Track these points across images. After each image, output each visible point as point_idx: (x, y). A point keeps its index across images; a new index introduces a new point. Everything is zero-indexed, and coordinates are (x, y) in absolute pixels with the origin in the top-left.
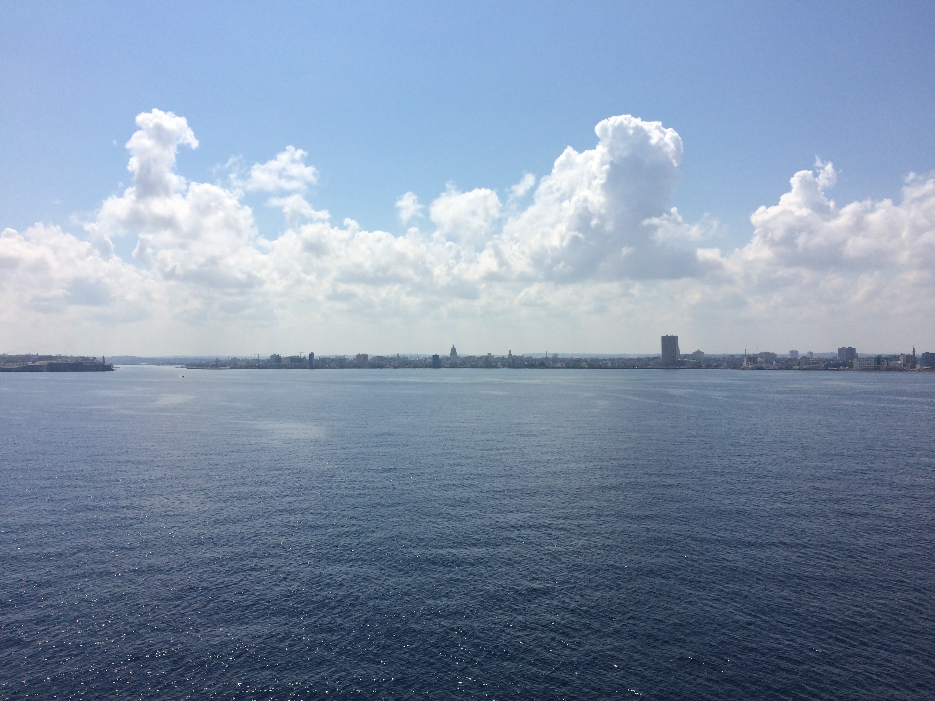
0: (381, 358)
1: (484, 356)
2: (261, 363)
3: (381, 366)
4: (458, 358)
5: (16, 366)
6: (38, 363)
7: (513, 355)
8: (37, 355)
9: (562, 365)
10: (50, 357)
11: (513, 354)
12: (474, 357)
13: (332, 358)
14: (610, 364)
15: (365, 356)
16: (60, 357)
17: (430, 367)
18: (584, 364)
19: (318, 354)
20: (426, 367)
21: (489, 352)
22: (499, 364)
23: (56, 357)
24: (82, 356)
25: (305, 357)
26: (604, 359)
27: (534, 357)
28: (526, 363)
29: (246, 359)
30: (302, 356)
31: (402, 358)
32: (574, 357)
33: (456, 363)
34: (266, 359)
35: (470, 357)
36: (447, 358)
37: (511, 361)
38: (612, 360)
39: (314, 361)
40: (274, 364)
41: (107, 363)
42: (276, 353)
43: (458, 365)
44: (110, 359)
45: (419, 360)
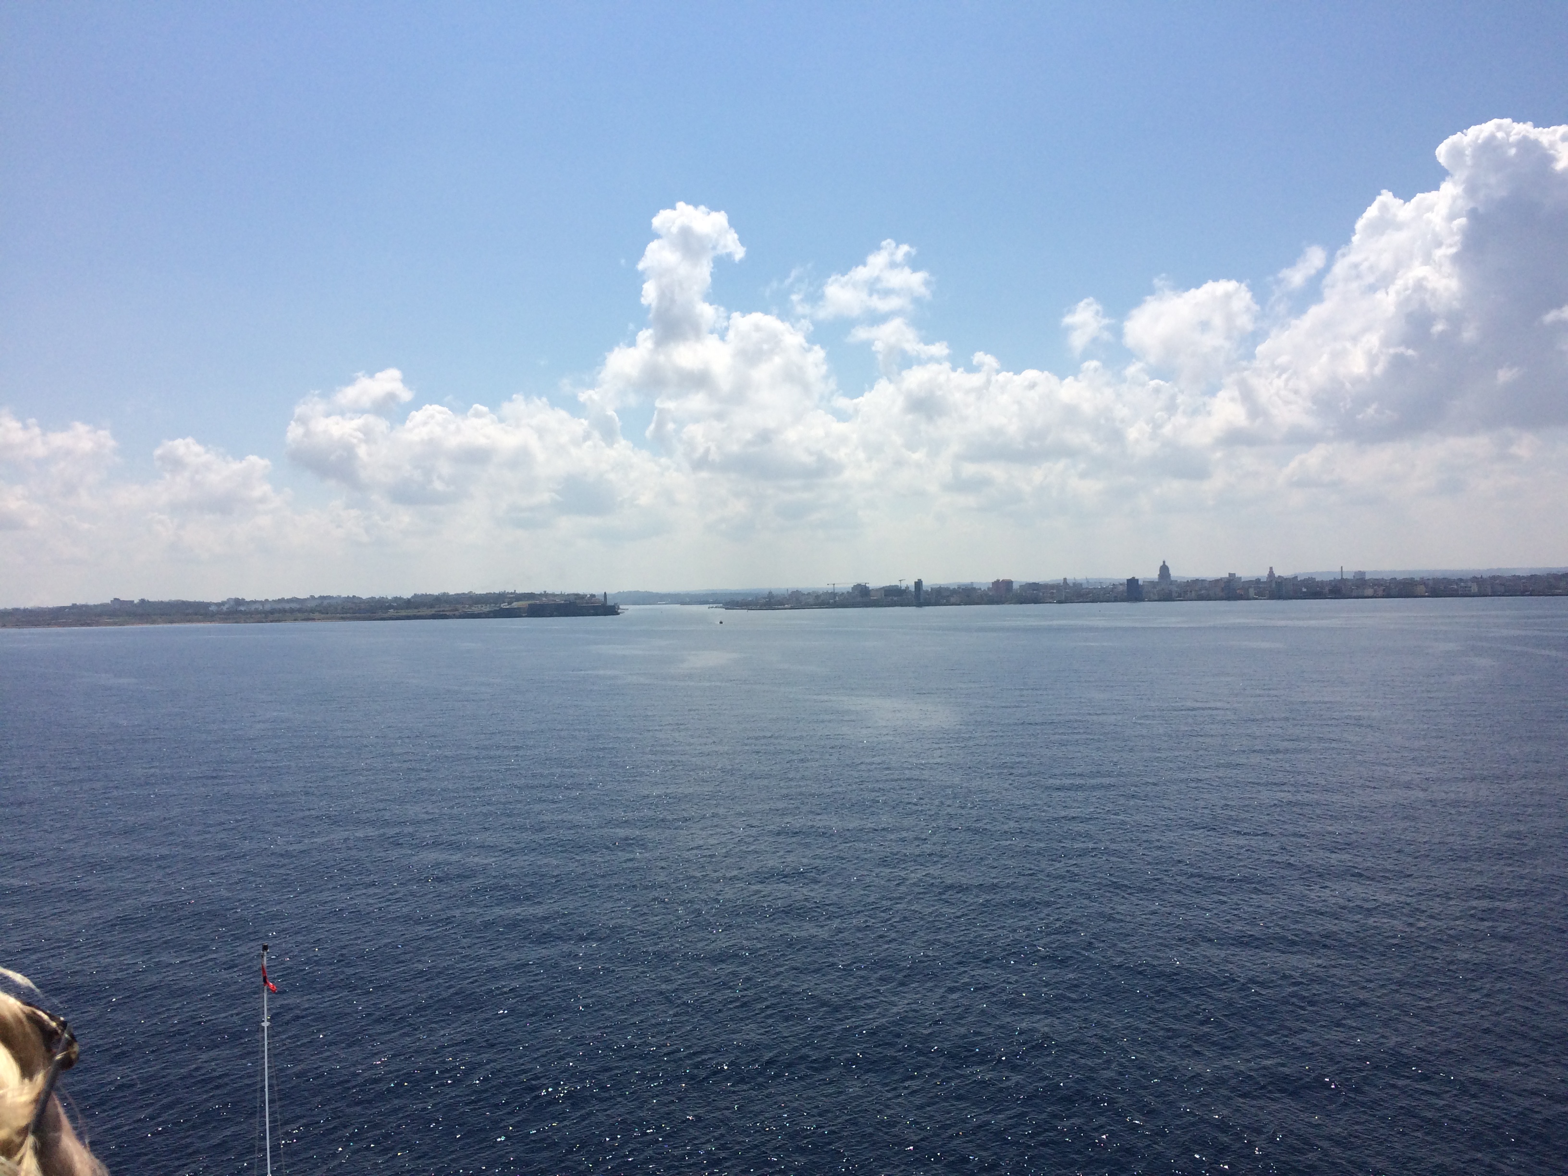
0: (1035, 586)
1: (1221, 579)
2: (837, 599)
3: (1036, 601)
4: (1173, 583)
5: (486, 609)
6: (515, 605)
7: (1277, 575)
8: (514, 593)
9: (1375, 591)
10: (531, 596)
11: (1277, 573)
12: (1203, 581)
13: (952, 588)
14: (1475, 588)
15: (1008, 584)
16: (546, 595)
17: (1123, 600)
18: (1421, 589)
19: (930, 581)
20: (1116, 600)
21: (1232, 572)
22: (1252, 592)
23: (540, 595)
24: (576, 592)
25: (907, 588)
26: (1461, 580)
27: (1318, 579)
28: (1304, 590)
29: (814, 592)
30: (904, 585)
31: (1071, 585)
32: (1400, 577)
33: (1171, 592)
34: (845, 591)
35: (1196, 581)
36: (1152, 584)
37: (1274, 585)
38: (1478, 580)
39: (922, 593)
40: (859, 599)
41: (610, 603)
42: (862, 581)
43: (1174, 594)
44: (615, 596)
45: (1102, 588)
